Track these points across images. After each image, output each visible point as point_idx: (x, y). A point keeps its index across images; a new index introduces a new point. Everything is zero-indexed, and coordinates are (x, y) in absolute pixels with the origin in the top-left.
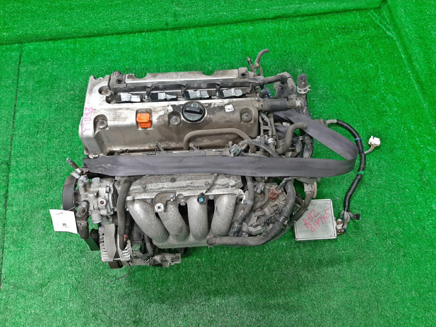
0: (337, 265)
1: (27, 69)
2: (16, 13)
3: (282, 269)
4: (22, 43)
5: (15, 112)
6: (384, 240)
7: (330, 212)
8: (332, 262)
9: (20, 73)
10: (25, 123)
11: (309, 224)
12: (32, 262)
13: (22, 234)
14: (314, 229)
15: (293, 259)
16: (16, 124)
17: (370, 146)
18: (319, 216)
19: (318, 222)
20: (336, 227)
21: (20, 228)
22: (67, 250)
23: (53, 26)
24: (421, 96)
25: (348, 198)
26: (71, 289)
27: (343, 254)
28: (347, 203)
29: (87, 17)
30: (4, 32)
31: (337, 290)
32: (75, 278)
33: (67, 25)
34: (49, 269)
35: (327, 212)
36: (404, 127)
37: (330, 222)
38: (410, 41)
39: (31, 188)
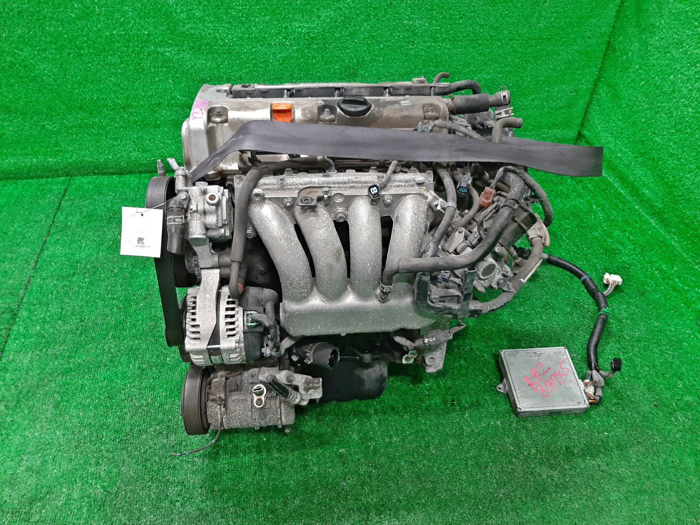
0: (601, 456)
1: (73, 203)
2: (76, 127)
3: (502, 465)
4: (71, 176)
5: (42, 250)
6: (670, 414)
7: (567, 366)
8: (590, 451)
9: (61, 207)
10: (55, 263)
11: (536, 385)
12: (22, 459)
13: (13, 414)
14: (547, 392)
15: (518, 446)
16: (39, 264)
17: (607, 286)
18: (551, 372)
19: (551, 381)
20: (584, 390)
21: (11, 405)
22: (93, 439)
23: (125, 151)
24: (664, 231)
25: (592, 348)
26: (91, 506)
27: (608, 437)
28: (593, 357)
29: (177, 140)
30: (51, 157)
31: (614, 496)
32: (103, 487)
33: (146, 151)
34: (53, 471)
35: (563, 366)
36: (651, 266)
37: (571, 381)
38: (628, 166)
39: (46, 346)
